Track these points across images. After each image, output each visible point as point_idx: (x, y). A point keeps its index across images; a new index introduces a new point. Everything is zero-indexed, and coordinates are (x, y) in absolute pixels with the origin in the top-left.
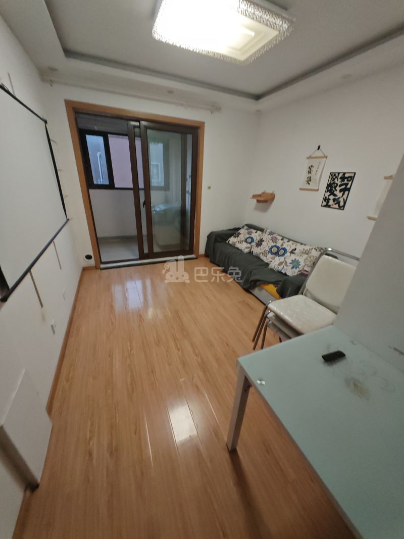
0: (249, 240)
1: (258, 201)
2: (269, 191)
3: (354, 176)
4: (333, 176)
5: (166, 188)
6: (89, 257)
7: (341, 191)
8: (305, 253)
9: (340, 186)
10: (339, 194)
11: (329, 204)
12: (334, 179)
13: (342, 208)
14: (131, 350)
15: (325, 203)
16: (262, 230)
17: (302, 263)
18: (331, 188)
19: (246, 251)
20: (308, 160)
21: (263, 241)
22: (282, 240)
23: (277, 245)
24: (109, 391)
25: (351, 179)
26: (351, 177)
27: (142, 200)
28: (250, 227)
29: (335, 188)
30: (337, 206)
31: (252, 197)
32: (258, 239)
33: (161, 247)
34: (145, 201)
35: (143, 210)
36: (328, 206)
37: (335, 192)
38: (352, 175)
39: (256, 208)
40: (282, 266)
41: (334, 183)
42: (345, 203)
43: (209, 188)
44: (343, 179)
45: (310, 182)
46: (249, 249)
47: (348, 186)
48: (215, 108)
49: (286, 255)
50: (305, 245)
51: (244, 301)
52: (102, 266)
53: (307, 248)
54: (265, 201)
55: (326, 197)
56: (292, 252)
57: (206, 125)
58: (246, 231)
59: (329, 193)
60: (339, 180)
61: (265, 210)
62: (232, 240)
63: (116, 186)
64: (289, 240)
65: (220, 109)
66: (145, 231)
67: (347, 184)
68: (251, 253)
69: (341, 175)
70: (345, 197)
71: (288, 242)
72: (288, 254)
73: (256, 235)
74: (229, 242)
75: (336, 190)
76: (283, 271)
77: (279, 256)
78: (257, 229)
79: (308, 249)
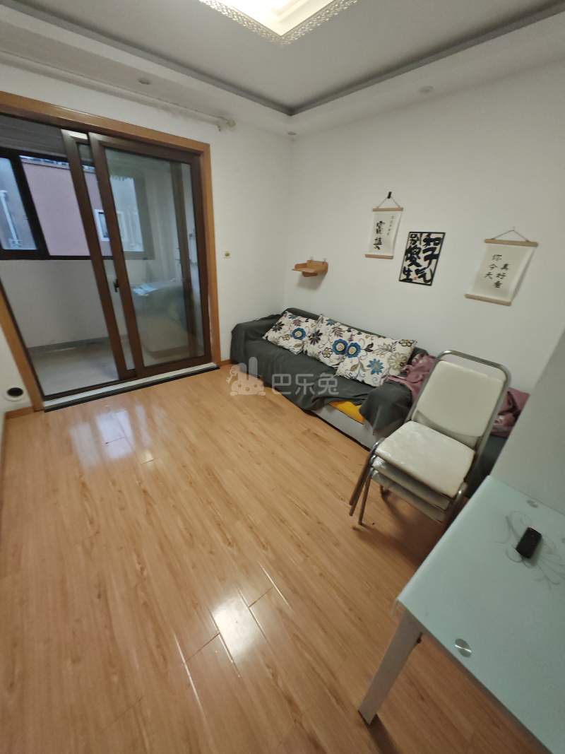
0: (299, 334)
1: (305, 274)
2: (319, 258)
3: (444, 236)
4: (413, 237)
5: (148, 254)
6: (15, 392)
7: (426, 259)
8: (387, 350)
9: (425, 251)
10: (424, 264)
11: (410, 277)
12: (416, 242)
13: (429, 283)
14: (142, 569)
15: (404, 277)
16: (315, 318)
17: (386, 366)
18: (411, 254)
19: (297, 350)
20: (374, 213)
21: (321, 334)
22: (349, 331)
23: (344, 339)
24: (115, 679)
25: (439, 241)
26: (438, 239)
27: (111, 276)
28: (295, 312)
29: (418, 253)
30: (421, 280)
31: (294, 268)
32: (312, 331)
33: (155, 355)
34: (117, 281)
35: (116, 296)
36: (408, 280)
37: (418, 261)
38: (441, 236)
39: (301, 285)
40: (357, 371)
41: (415, 247)
42: (433, 275)
43: (227, 255)
44: (428, 241)
45: (379, 246)
46: (300, 348)
47: (436, 252)
48: (224, 121)
49: (360, 355)
50: (384, 337)
51: (309, 430)
52: (47, 404)
53: (388, 341)
54: (315, 274)
55: (405, 268)
56: (369, 349)
57: (212, 148)
58: (292, 320)
59: (409, 262)
60: (423, 243)
61: (315, 287)
62: (271, 335)
63: (52, 252)
64: (360, 331)
65: (234, 124)
66: (123, 330)
67: (433, 249)
68: (303, 353)
69: (424, 236)
70: (432, 267)
71: (359, 334)
72: (363, 353)
73: (308, 326)
74: (267, 337)
75: (419, 258)
76: (360, 379)
77: (350, 356)
78: (308, 316)
79: (391, 344)
